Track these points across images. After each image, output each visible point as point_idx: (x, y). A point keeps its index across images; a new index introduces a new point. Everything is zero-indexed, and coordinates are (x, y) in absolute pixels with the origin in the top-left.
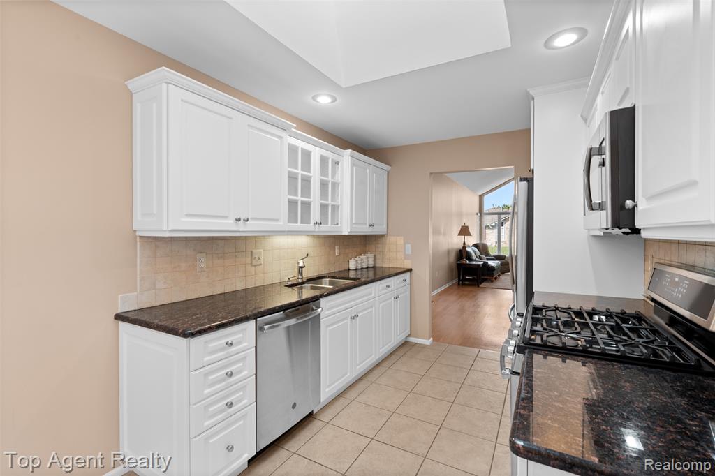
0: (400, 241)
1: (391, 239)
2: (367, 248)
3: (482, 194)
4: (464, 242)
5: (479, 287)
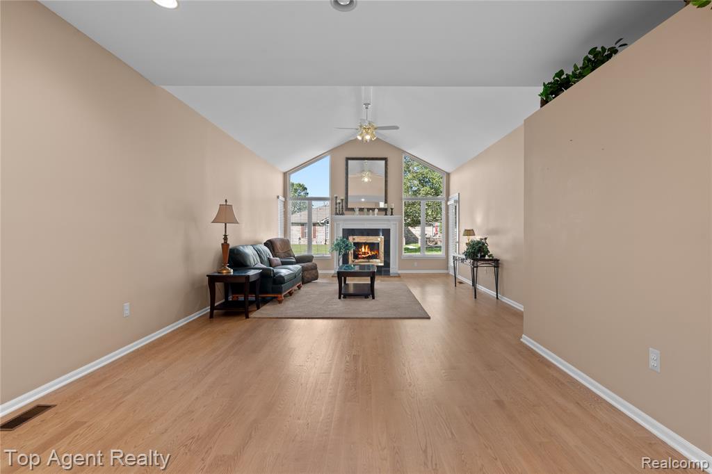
3: (287, 170)
4: (225, 236)
5: (247, 317)
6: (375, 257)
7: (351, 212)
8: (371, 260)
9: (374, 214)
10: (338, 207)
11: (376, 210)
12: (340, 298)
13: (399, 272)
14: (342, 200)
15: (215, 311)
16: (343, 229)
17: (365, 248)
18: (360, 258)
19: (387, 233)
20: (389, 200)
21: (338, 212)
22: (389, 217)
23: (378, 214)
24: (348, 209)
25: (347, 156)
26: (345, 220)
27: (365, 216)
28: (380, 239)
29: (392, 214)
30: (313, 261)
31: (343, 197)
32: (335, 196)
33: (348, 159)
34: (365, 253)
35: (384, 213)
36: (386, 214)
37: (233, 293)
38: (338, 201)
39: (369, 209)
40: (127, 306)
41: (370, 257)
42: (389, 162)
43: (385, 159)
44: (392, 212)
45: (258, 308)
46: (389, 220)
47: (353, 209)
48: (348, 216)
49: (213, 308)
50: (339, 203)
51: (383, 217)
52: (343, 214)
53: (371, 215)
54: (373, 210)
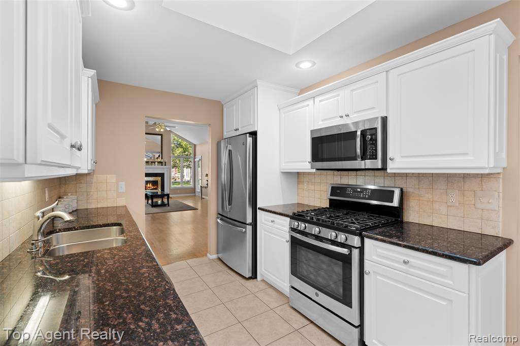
0: (112, 179)
1: (99, 177)
2: (63, 190)
6: (156, 189)
11: (156, 163)
17: (150, 184)
18: (146, 190)
19: (162, 176)
20: (163, 157)
22: (163, 166)
27: (150, 166)
28: (159, 179)
34: (149, 187)
39: (152, 162)
41: (152, 189)
42: (163, 137)
43: (161, 135)
44: (165, 164)
51: (160, 166)
53: (153, 166)
54: (155, 162)
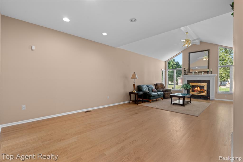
3: (166, 60)
4: (134, 82)
5: (137, 104)
6: (203, 92)
7: (191, 74)
8: (201, 93)
9: (202, 74)
10: (185, 72)
11: (203, 73)
12: (171, 104)
13: (215, 99)
14: (187, 69)
15: (131, 102)
16: (187, 80)
17: (198, 88)
18: (195, 92)
19: (208, 82)
20: (210, 68)
21: (185, 74)
22: (209, 75)
23: (203, 74)
24: (189, 72)
25: (189, 52)
26: (188, 77)
27: (197, 75)
28: (205, 85)
29: (211, 74)
30: (171, 91)
31: (188, 68)
32: (184, 68)
33: (190, 53)
34: (197, 90)
35: (207, 73)
36: (208, 74)
37: (139, 98)
38: (185, 70)
39: (199, 72)
40: (108, 96)
41: (200, 92)
42: (210, 52)
43: (208, 50)
44: (211, 73)
45: (143, 103)
46: (209, 76)
47: (192, 72)
48: (190, 75)
49: (130, 101)
50: (186, 70)
51: (206, 75)
52: (187, 74)
53: (200, 74)
54: (201, 72)
